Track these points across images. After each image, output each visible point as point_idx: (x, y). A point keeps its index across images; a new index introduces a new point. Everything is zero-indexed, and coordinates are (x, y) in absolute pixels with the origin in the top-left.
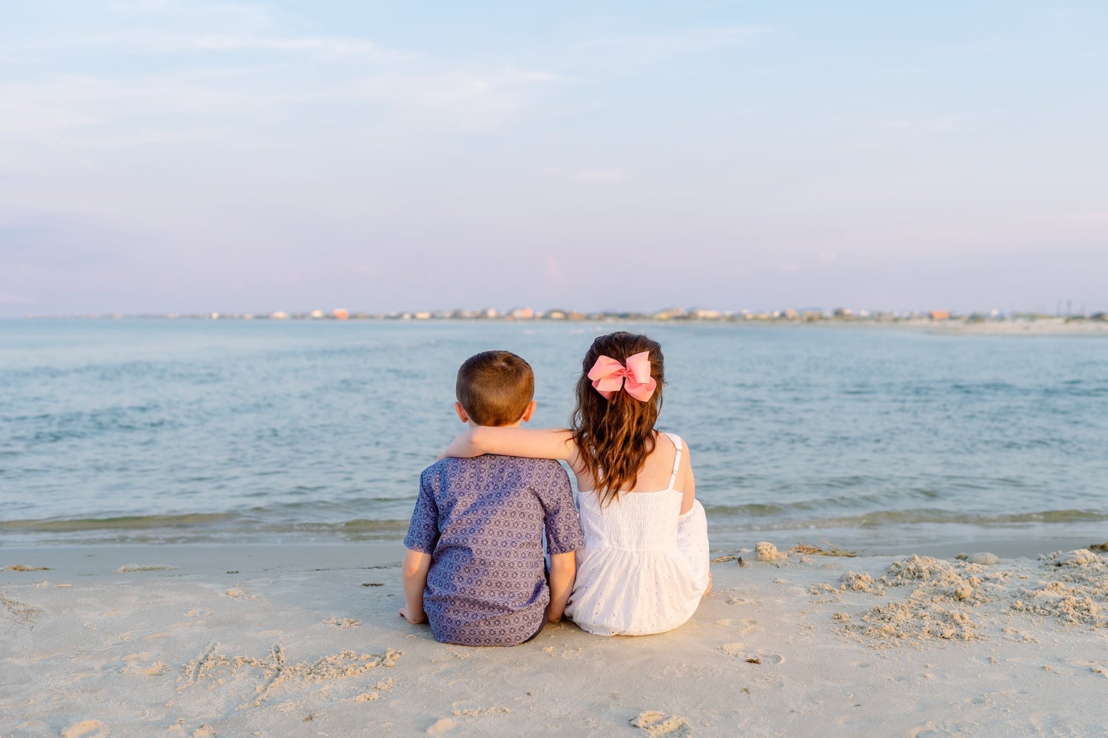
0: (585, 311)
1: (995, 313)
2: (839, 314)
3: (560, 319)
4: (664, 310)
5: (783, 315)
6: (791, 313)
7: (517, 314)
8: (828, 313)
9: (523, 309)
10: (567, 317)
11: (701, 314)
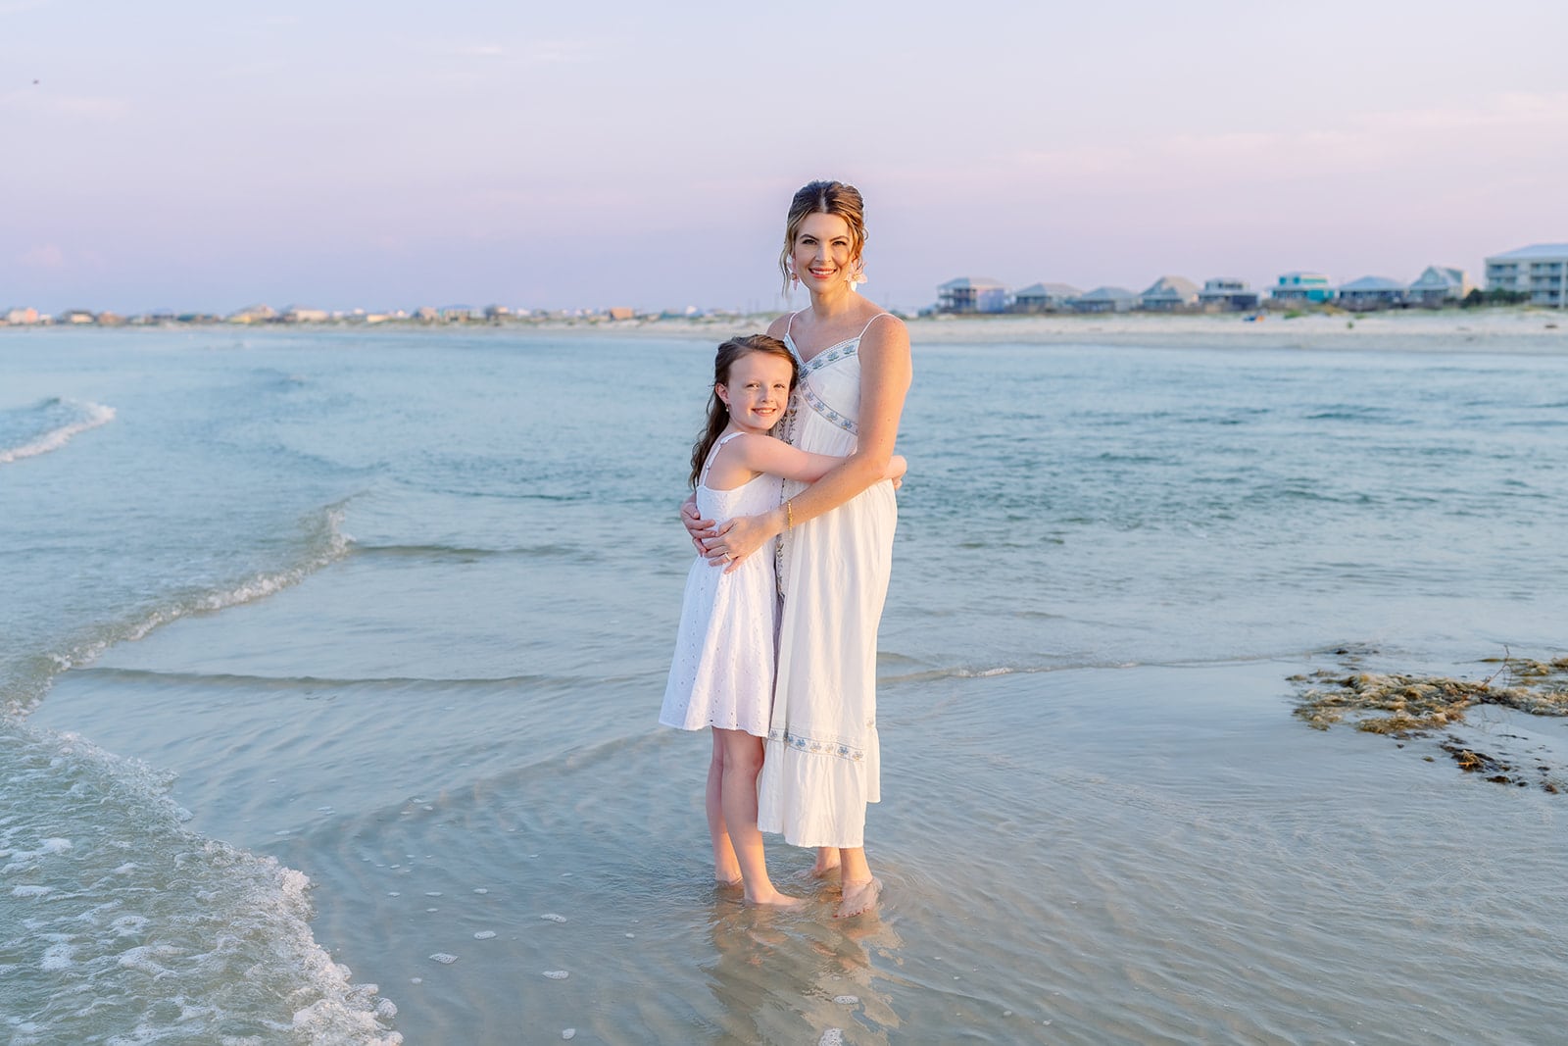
0: (124, 312)
1: (691, 310)
2: (491, 314)
3: (87, 324)
4: (244, 311)
5: (417, 316)
6: (428, 313)
7: (15, 317)
8: (479, 314)
9: (23, 309)
10: (96, 320)
11: (302, 315)
